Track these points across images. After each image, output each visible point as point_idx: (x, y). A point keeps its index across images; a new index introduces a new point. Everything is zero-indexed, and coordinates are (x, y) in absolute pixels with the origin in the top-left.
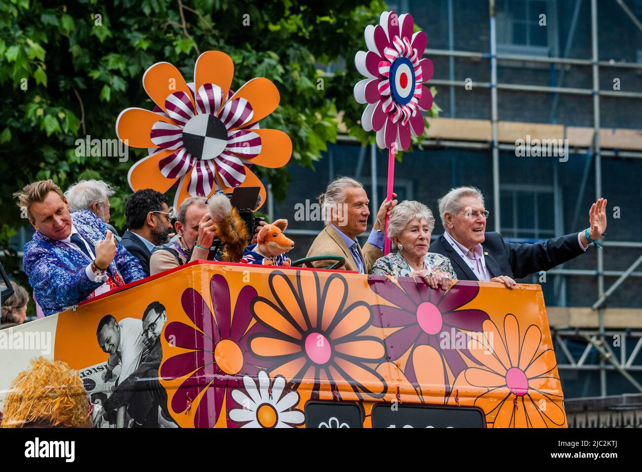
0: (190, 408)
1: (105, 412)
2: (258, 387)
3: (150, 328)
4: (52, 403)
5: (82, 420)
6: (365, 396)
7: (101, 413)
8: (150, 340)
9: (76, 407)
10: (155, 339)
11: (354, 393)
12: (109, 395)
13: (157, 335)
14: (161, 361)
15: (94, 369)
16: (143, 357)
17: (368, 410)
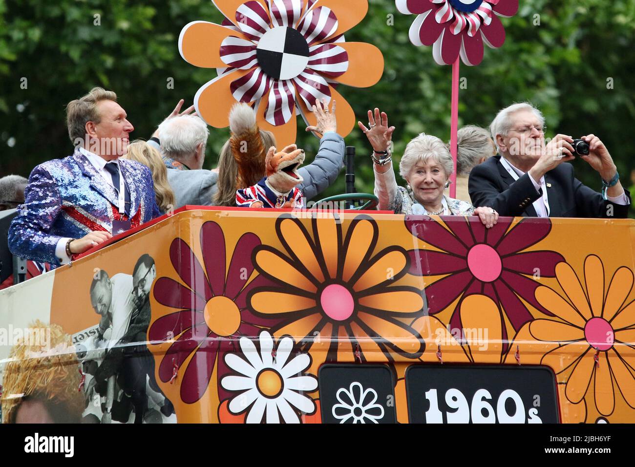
0: (176, 377)
1: (96, 382)
2: (259, 350)
3: (140, 285)
4: (47, 373)
5: (74, 392)
6: (396, 356)
7: (92, 384)
8: (140, 298)
9: (69, 377)
10: (144, 297)
11: (382, 353)
12: (99, 363)
13: (147, 293)
14: (149, 322)
15: (86, 333)
16: (133, 319)
17: (402, 372)
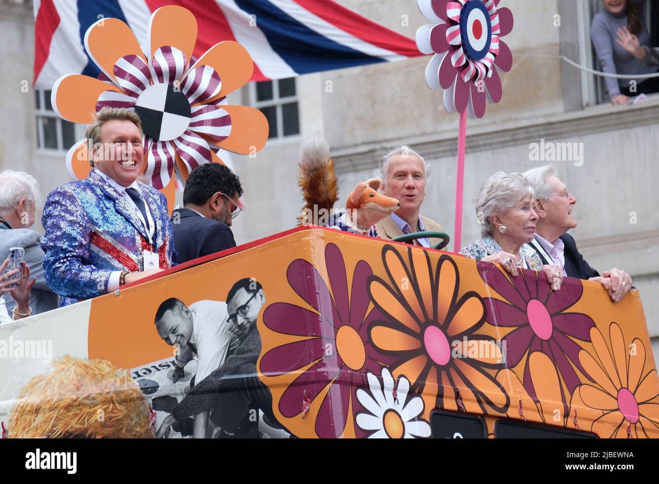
0: (308, 410)
1: (174, 420)
3: (239, 312)
4: (88, 413)
5: (138, 432)
7: (168, 422)
8: (241, 327)
9: (127, 416)
10: (248, 325)
12: (180, 399)
13: (252, 320)
14: (259, 352)
15: (154, 367)
16: (231, 349)
17: (491, 426)
